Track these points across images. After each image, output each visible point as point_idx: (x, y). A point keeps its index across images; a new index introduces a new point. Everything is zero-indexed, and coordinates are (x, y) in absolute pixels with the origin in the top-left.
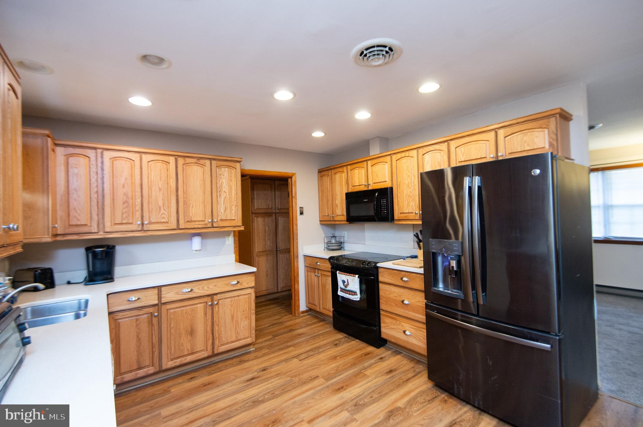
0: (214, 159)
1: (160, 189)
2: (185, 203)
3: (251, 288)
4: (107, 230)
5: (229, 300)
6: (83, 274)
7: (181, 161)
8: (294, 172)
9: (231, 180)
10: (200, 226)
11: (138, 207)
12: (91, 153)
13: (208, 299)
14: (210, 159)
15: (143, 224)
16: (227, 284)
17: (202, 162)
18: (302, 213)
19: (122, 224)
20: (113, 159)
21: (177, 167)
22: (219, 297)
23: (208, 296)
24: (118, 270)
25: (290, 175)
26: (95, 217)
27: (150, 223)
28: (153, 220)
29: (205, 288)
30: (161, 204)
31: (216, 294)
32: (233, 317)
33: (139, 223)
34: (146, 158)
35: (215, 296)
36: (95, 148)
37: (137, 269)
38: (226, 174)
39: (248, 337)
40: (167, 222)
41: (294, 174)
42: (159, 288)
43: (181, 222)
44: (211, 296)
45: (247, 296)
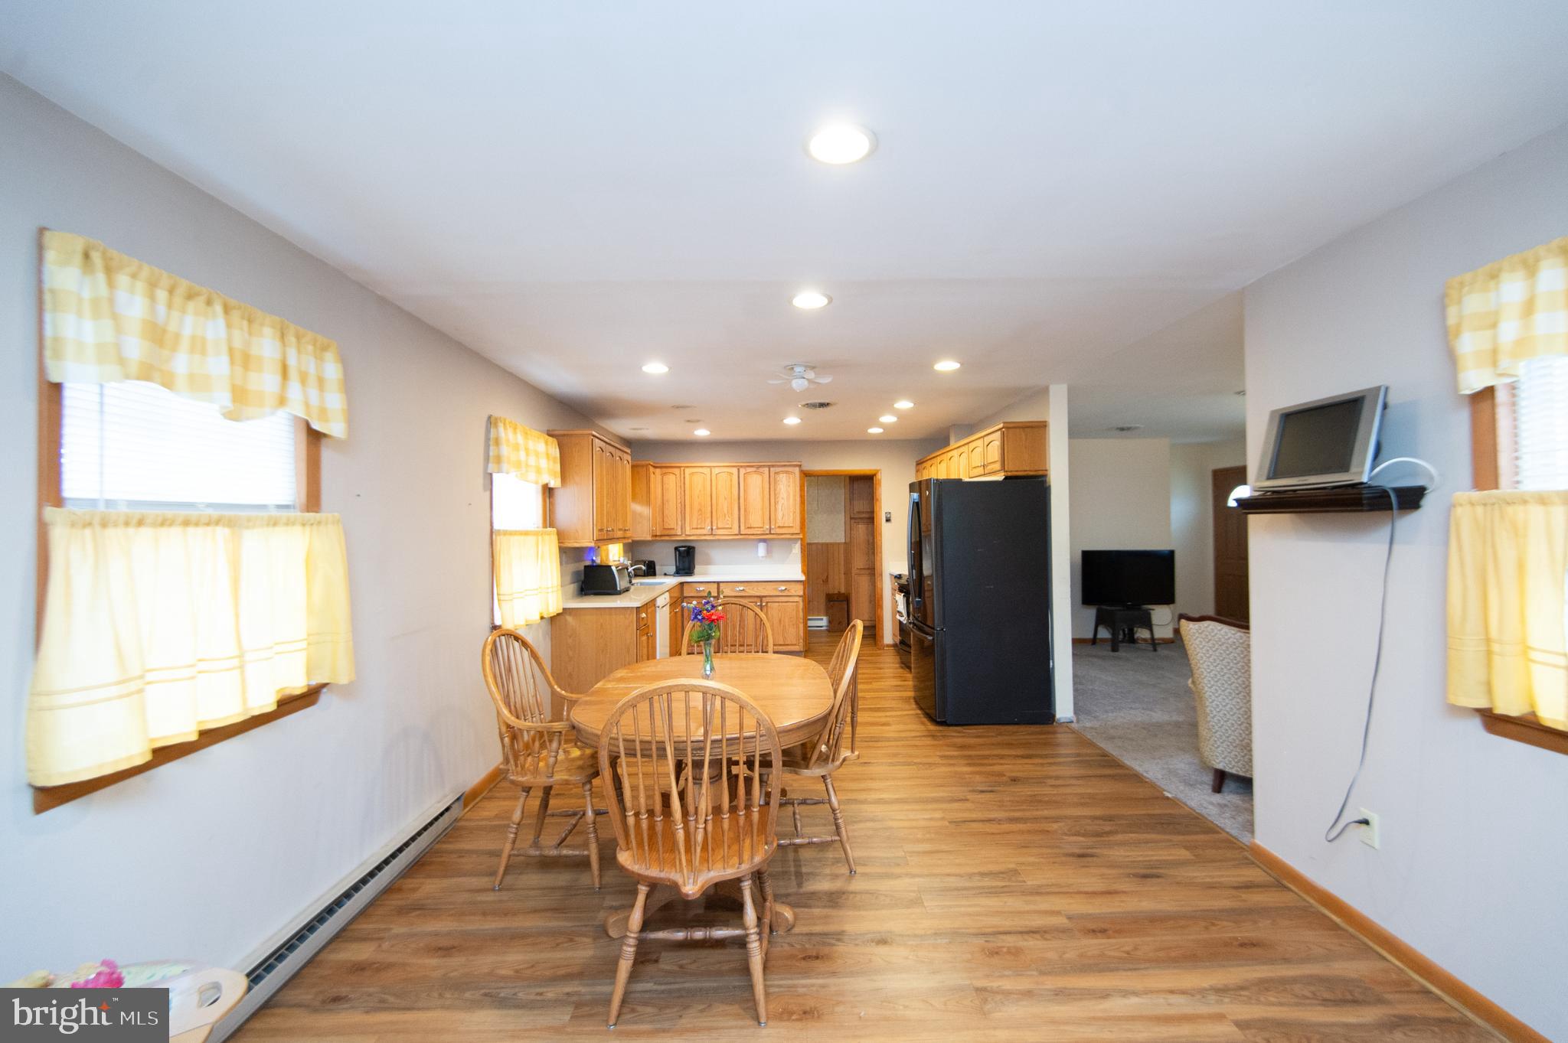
0: (773, 466)
1: (725, 499)
2: (745, 510)
3: (800, 596)
4: (687, 533)
5: (777, 604)
6: (673, 569)
7: (742, 471)
8: (878, 468)
9: (789, 486)
10: (759, 533)
11: (709, 515)
12: (677, 471)
13: (759, 600)
14: (769, 467)
15: (712, 529)
16: (776, 589)
17: (761, 470)
18: (888, 520)
19: (697, 528)
20: (693, 473)
21: (739, 477)
22: (768, 599)
23: (757, 597)
24: (698, 568)
25: (873, 473)
26: (680, 523)
27: (718, 528)
28: (719, 526)
29: (755, 589)
30: (726, 512)
31: (765, 597)
32: (780, 621)
33: (709, 527)
34: (716, 471)
35: (764, 599)
36: (680, 467)
37: (712, 568)
38: (784, 479)
39: (795, 645)
40: (731, 528)
41: (878, 471)
42: (718, 583)
43: (742, 528)
44: (761, 597)
45: (795, 604)
